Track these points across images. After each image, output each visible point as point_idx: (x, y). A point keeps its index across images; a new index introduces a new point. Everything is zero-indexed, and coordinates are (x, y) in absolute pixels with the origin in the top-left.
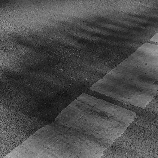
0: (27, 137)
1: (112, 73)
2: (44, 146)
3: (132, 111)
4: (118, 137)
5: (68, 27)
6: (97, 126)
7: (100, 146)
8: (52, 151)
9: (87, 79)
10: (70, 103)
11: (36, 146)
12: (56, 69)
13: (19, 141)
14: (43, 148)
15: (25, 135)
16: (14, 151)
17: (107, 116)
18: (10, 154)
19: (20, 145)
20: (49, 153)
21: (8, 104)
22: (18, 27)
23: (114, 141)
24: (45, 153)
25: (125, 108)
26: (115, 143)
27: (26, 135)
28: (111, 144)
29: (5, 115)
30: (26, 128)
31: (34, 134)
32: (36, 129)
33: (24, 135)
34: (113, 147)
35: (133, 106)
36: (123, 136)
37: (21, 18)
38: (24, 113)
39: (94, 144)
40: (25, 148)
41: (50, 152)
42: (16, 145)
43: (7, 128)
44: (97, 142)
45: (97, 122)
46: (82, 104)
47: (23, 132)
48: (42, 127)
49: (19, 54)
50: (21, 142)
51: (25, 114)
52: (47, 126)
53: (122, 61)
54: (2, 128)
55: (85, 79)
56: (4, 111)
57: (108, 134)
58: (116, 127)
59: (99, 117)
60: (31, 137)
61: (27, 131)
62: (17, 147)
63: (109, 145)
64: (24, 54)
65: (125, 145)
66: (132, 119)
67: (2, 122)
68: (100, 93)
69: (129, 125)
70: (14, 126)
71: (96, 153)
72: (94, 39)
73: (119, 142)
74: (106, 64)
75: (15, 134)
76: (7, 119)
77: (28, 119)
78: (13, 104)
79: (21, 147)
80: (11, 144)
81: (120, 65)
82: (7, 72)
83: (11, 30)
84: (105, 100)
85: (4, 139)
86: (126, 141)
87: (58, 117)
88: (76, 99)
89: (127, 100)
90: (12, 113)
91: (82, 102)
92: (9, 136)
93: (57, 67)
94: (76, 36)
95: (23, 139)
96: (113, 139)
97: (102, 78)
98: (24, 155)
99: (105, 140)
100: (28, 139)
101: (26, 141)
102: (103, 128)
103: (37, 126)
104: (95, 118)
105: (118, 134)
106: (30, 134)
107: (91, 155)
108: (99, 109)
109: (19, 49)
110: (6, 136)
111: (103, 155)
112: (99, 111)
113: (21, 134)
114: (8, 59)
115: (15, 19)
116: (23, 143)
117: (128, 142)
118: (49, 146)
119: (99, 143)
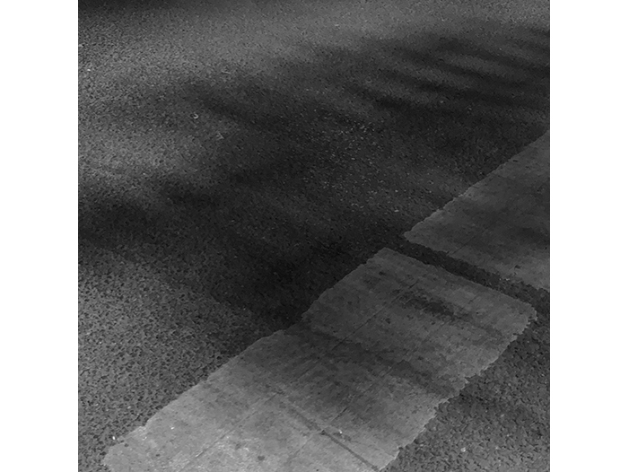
0: (221, 361)
1: (471, 193)
2: (268, 387)
3: (526, 301)
4: (479, 370)
5: (350, 65)
6: (419, 339)
7: (428, 392)
8: (291, 399)
9: (397, 211)
10: (346, 274)
11: (247, 384)
12: (309, 182)
13: (200, 372)
14: (266, 392)
15: (218, 354)
16: (187, 397)
17: (451, 314)
18: (174, 403)
19: (203, 382)
20: (282, 406)
21: (172, 272)
22: (207, 64)
23: (467, 382)
24: (270, 405)
25: (504, 292)
26: (471, 386)
27: (221, 356)
28: (457, 389)
29: (164, 301)
30: (221, 337)
31: (242, 355)
32: (246, 342)
33: (213, 356)
34: (464, 397)
35: (529, 286)
36: (493, 368)
37: (216, 39)
38: (215, 298)
39: (409, 386)
40: (217, 391)
41: (286, 402)
42: (191, 381)
43: (169, 335)
44: (418, 380)
45: (420, 327)
46: (380, 277)
47: (211, 347)
48: (265, 336)
49: (208, 137)
50: (205, 375)
51: (218, 301)
52: (279, 332)
53: (501, 162)
54: (155, 335)
55: (392, 209)
56: (161, 291)
57: (452, 363)
58: (476, 343)
59: (429, 316)
60: (233, 360)
61: (224, 344)
62: (194, 387)
63: (453, 390)
64: (222, 137)
65: (498, 391)
66: (523, 322)
67: (155, 321)
68: (434, 248)
69: (515, 338)
70: (186, 332)
71: (415, 412)
72: (424, 98)
73: (481, 385)
74: (457, 169)
75: (188, 353)
76: (168, 312)
77: (227, 313)
78: (186, 271)
79: (204, 387)
80: (177, 377)
81: (496, 172)
82: (171, 185)
83: (187, 72)
84: (448, 269)
85: (159, 364)
86: (501, 382)
87: (310, 311)
88: (362, 265)
89: (512, 271)
90: (183, 296)
91: (381, 273)
92: (172, 358)
93: (312, 174)
94: (370, 90)
95: (212, 367)
96: (464, 376)
97: (441, 207)
98: (212, 409)
99: (442, 378)
100: (225, 366)
101: (218, 373)
102: (438, 345)
103: (253, 331)
104: (415, 317)
105: (481, 362)
106: (230, 353)
107: (399, 417)
108: (429, 295)
109: (208, 125)
110: (164, 357)
111: (433, 417)
112: (428, 299)
113: (207, 352)
114: (177, 152)
115: (198, 40)
116: (212, 375)
117: (509, 385)
118: (283, 387)
119: (425, 385)
